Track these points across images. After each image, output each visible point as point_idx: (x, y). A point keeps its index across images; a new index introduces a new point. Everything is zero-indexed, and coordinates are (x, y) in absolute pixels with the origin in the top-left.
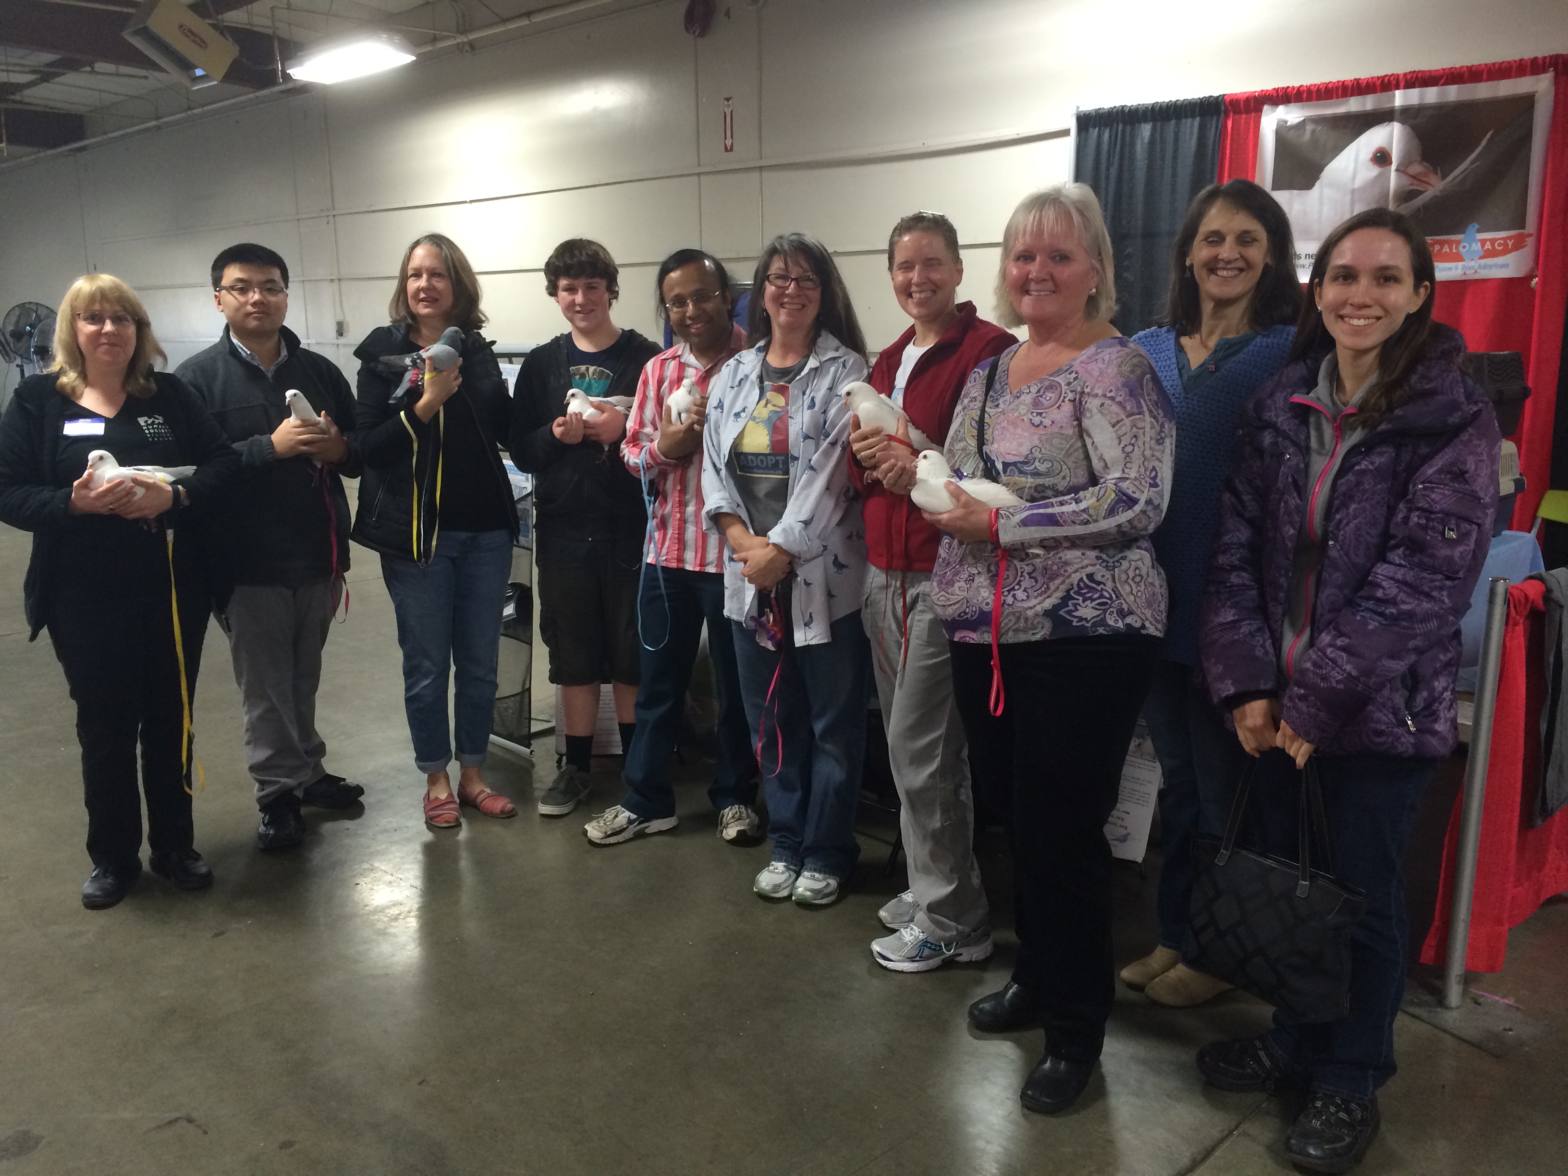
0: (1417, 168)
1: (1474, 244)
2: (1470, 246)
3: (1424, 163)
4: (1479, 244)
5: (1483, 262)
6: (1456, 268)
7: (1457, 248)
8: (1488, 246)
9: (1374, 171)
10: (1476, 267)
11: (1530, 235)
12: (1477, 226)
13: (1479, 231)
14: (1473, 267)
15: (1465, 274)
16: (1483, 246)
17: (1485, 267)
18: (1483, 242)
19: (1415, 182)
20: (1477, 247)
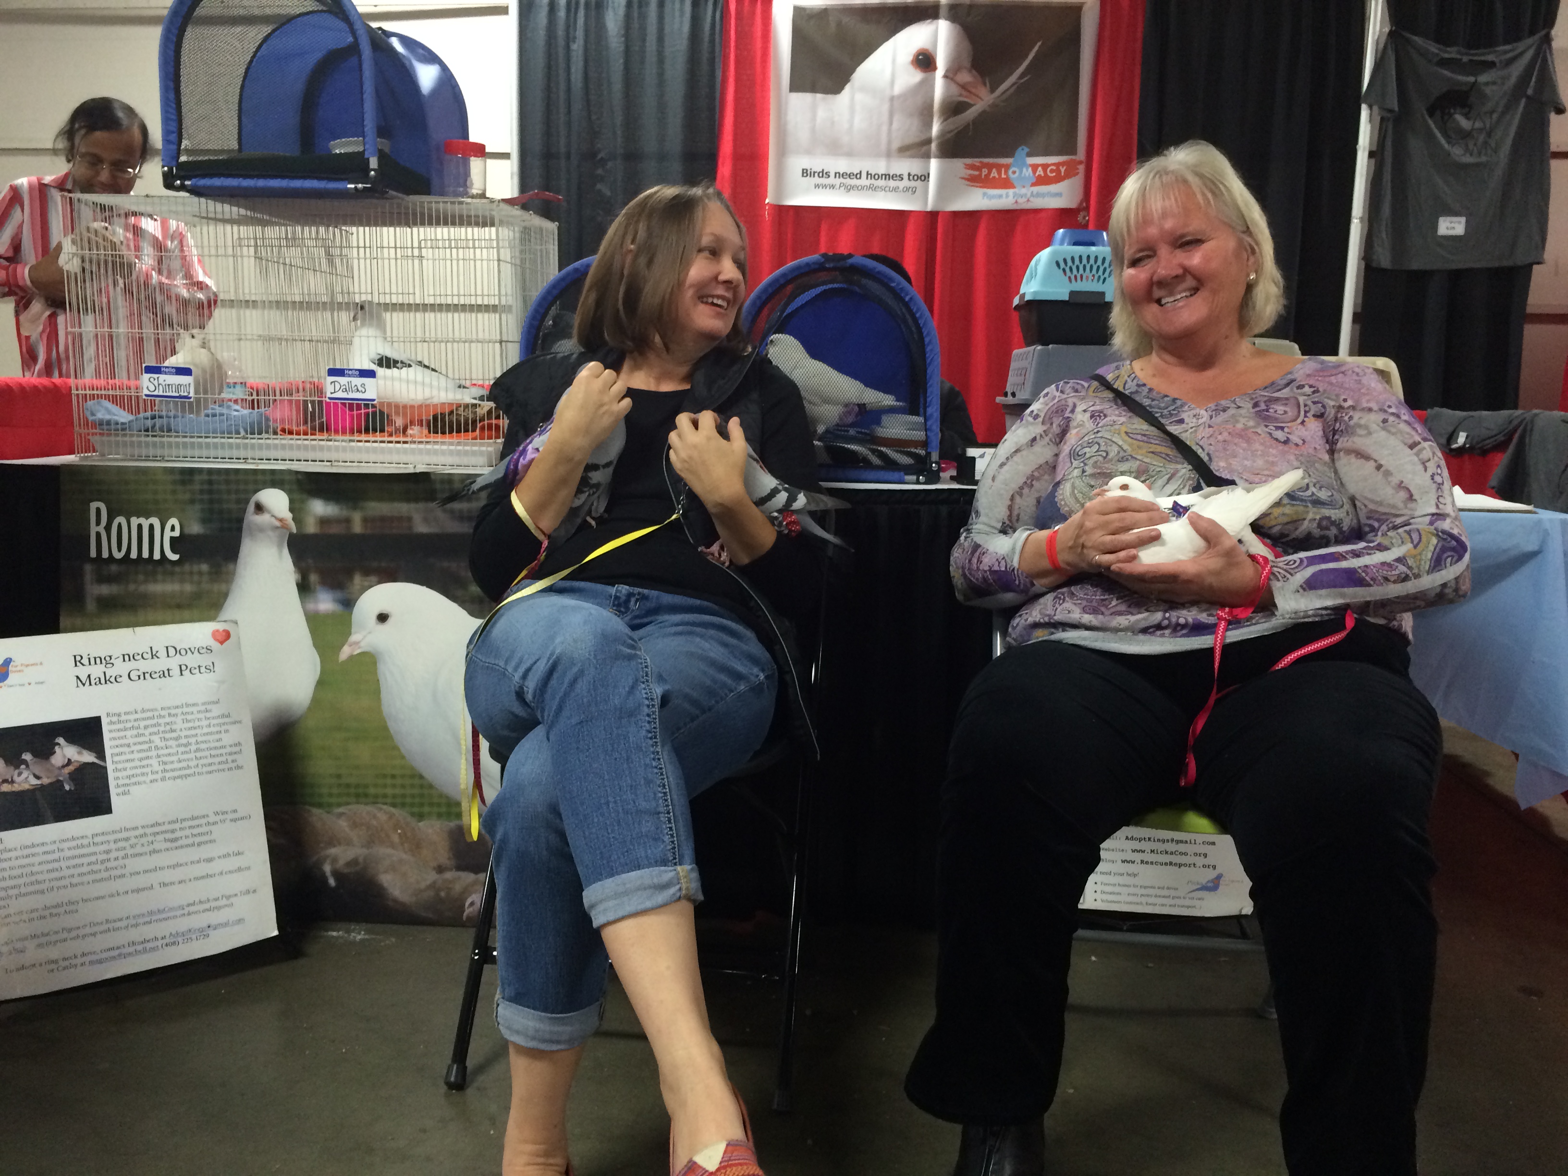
0: (965, 77)
1: (1024, 170)
2: (1021, 172)
3: (974, 72)
4: (1030, 169)
5: (1036, 189)
6: (1007, 196)
7: (1006, 173)
8: (1040, 171)
9: (916, 76)
10: (1029, 194)
11: (1081, 162)
12: (1026, 150)
13: (1029, 155)
14: (1025, 195)
15: (1016, 202)
16: (1034, 171)
17: (1038, 195)
18: (1035, 167)
19: (964, 93)
20: (1027, 172)
